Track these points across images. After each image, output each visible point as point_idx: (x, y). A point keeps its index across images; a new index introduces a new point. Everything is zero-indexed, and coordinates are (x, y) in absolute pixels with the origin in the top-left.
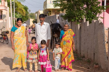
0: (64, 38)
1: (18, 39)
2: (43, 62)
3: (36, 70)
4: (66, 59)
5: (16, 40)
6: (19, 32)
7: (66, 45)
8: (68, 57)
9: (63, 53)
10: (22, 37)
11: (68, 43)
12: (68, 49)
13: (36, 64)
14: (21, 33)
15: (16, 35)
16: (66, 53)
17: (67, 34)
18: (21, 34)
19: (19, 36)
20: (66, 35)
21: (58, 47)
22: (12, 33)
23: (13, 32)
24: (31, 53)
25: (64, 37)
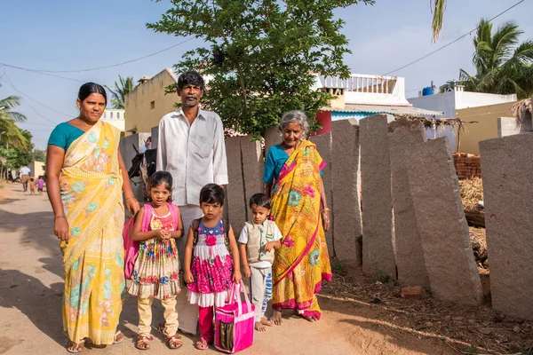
0: (290, 174)
1: (87, 184)
2: (212, 290)
3: (171, 331)
4: (298, 270)
5: (75, 189)
6: (94, 151)
7: (298, 208)
8: (309, 262)
9: (287, 242)
10: (108, 174)
11: (308, 196)
12: (308, 224)
13: (171, 305)
14: (103, 151)
15: (78, 165)
16: (300, 244)
17: (299, 160)
18: (102, 160)
19: (91, 169)
20: (295, 163)
21: (264, 216)
22: (56, 153)
23: (62, 150)
24: (150, 253)
25: (288, 172)
